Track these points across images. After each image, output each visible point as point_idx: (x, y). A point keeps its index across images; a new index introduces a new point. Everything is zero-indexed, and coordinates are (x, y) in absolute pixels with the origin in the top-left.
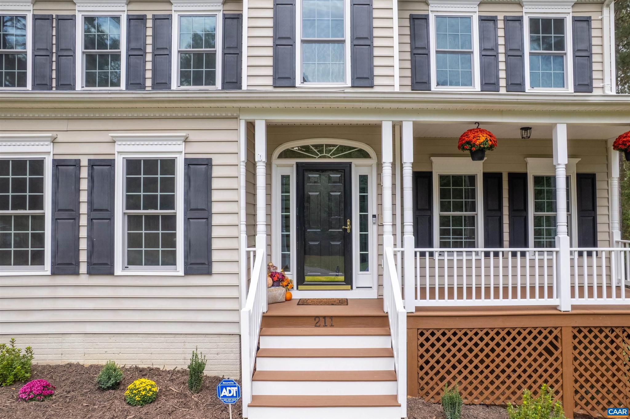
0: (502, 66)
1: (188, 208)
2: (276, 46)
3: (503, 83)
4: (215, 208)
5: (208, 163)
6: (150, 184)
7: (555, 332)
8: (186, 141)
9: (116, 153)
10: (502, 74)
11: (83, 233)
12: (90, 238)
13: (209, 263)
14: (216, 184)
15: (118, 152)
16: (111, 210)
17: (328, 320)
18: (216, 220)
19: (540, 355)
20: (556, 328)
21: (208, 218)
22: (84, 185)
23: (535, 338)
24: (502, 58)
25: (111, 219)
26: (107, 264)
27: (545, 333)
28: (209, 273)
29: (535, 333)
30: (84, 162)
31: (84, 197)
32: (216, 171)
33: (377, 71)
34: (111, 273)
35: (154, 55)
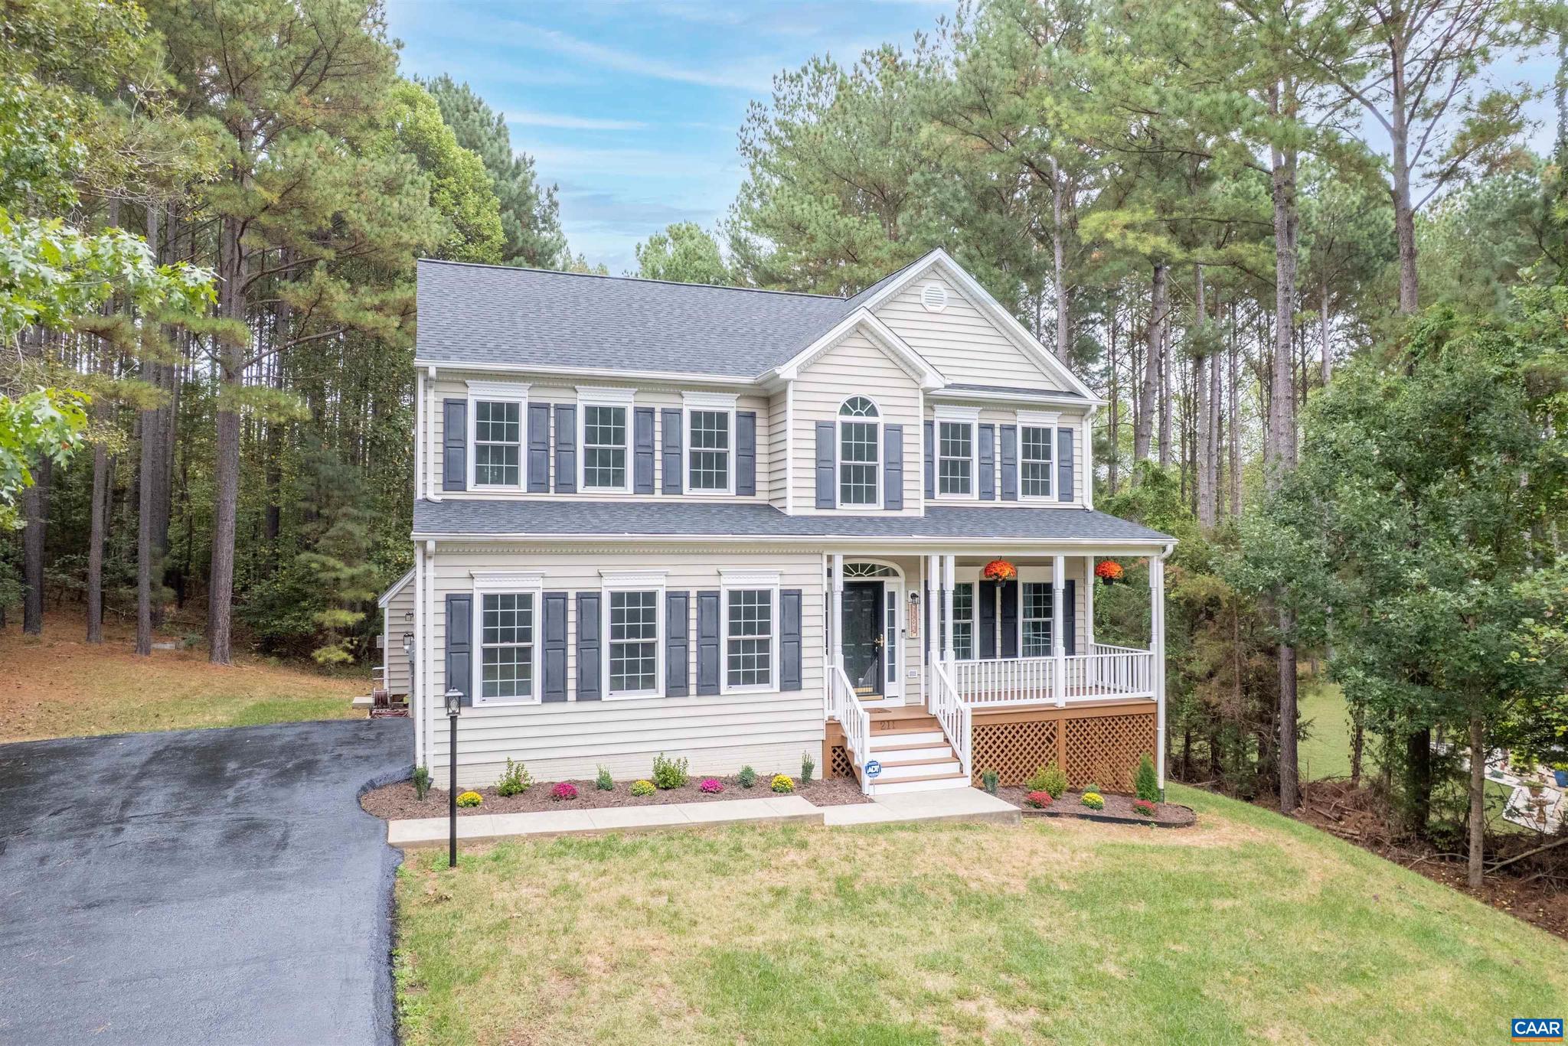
0: (998, 475)
1: (782, 633)
2: (818, 468)
3: (998, 491)
4: (805, 632)
5: (799, 593)
6: (749, 613)
7: (1054, 725)
8: (782, 575)
9: (721, 586)
10: (998, 483)
11: (693, 658)
12: (699, 663)
13: (800, 680)
14: (805, 611)
15: (723, 585)
16: (717, 637)
17: (891, 723)
18: (805, 642)
19: (1044, 744)
20: (1054, 721)
21: (799, 642)
22: (693, 614)
23: (1040, 730)
24: (998, 466)
25: (717, 645)
26: (713, 686)
27: (1047, 726)
28: (800, 688)
29: (1039, 726)
30: (693, 594)
31: (693, 625)
32: (805, 601)
33: (906, 495)
34: (716, 693)
35: (664, 454)
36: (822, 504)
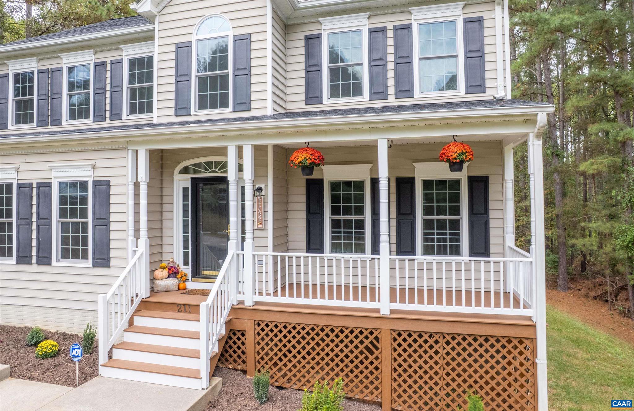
0: (391, 74)
1: (95, 218)
2: (177, 83)
3: (391, 90)
4: (113, 218)
5: (107, 184)
6: (74, 200)
7: (376, 333)
8: (94, 167)
9: (53, 178)
10: (391, 82)
11: (34, 235)
12: (38, 239)
13: (108, 259)
14: (113, 199)
15: (54, 177)
16: (49, 219)
17: (187, 307)
18: (113, 227)
19: (362, 353)
20: (376, 330)
21: (108, 225)
22: (35, 200)
23: (357, 337)
25: (50, 225)
26: (47, 257)
27: (366, 333)
28: (108, 266)
29: (356, 332)
30: (35, 184)
31: (34, 209)
32: (113, 190)
33: (253, 97)
34: (49, 264)
35: (111, 92)
36: (180, 112)
